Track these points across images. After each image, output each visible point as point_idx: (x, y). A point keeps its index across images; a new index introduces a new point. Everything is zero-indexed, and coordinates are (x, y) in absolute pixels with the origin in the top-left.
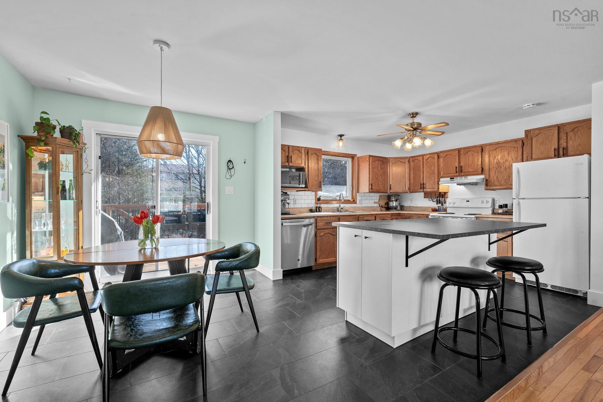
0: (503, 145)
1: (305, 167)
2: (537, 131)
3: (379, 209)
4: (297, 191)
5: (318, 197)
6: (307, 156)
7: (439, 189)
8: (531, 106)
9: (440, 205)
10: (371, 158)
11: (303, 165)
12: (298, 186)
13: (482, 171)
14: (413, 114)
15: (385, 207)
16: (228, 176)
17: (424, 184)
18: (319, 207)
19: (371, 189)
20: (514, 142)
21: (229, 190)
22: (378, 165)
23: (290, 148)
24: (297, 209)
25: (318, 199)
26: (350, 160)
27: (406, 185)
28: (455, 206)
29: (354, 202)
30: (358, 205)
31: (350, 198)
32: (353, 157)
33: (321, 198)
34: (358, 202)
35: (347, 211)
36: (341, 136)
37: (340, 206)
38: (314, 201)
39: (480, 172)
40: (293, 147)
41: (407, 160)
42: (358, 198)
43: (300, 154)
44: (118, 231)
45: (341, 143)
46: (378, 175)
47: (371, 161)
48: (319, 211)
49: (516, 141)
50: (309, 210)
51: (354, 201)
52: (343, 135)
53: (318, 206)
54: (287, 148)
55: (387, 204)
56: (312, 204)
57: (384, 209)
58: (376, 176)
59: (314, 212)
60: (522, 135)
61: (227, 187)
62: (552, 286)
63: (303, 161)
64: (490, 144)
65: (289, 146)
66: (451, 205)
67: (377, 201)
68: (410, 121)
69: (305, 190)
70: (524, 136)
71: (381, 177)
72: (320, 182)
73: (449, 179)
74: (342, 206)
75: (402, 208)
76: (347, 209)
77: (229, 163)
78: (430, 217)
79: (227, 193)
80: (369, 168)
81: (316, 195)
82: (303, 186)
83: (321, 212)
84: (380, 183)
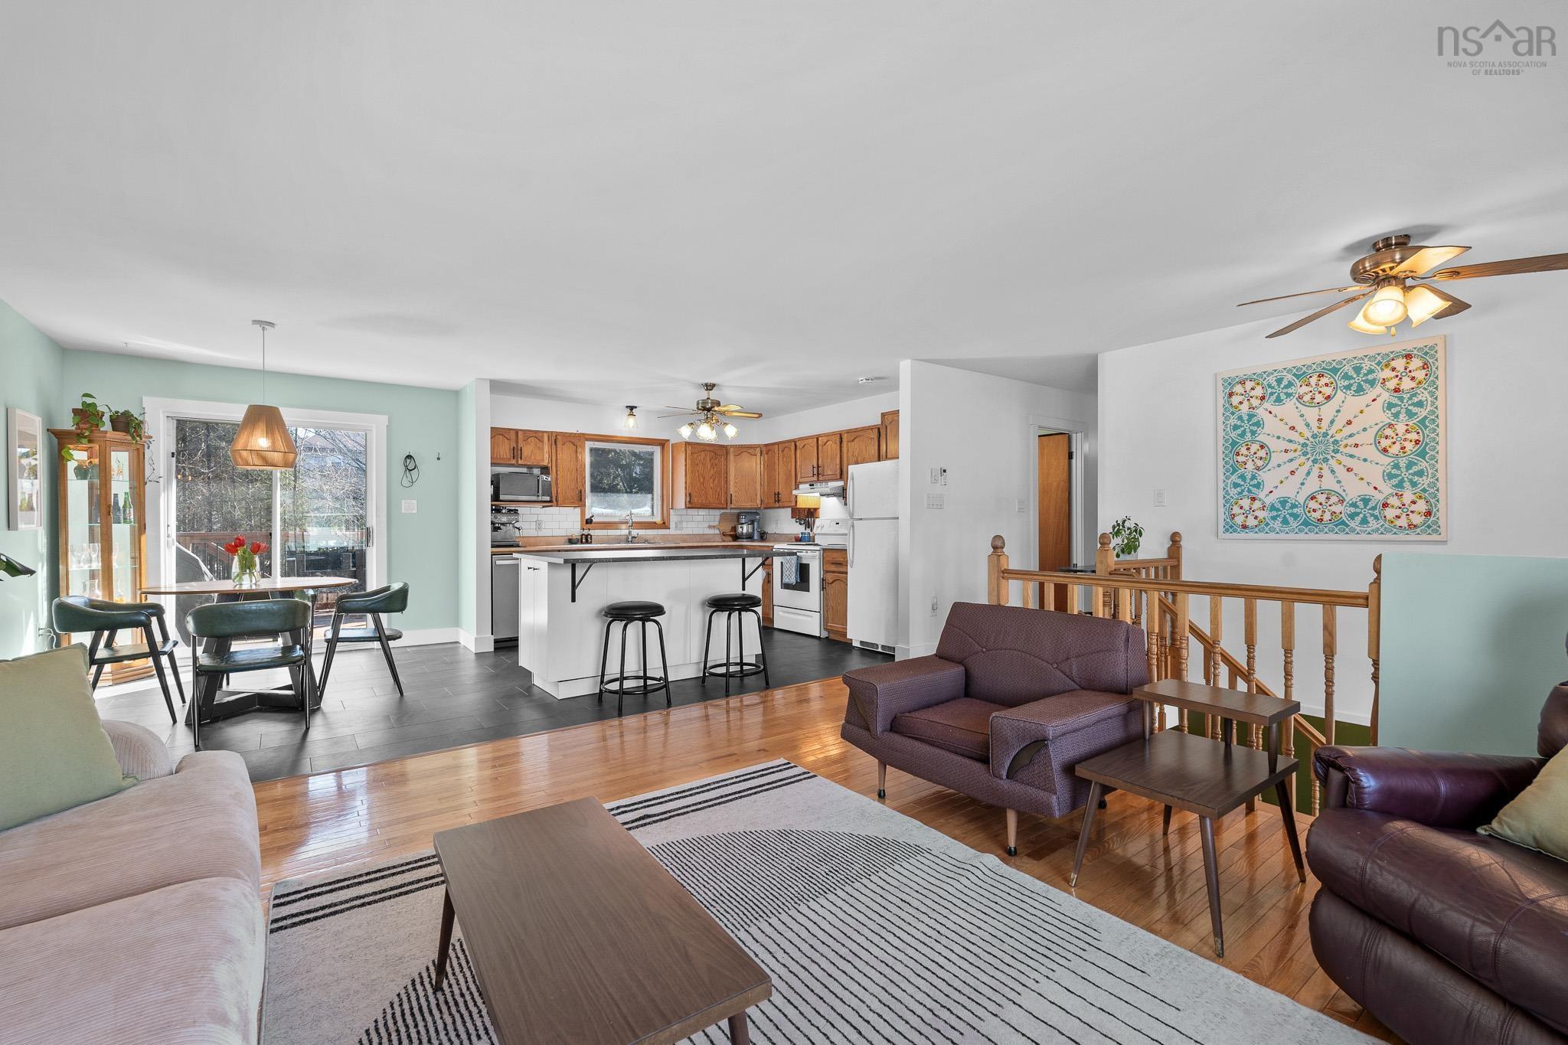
0: (860, 433)
1: (550, 465)
2: (890, 417)
3: (718, 538)
4: (544, 507)
5: (588, 516)
6: (554, 446)
7: (796, 502)
8: (865, 381)
9: (808, 530)
10: (689, 448)
11: (545, 463)
12: (534, 498)
13: (841, 474)
14: (706, 385)
15: (731, 535)
16: (406, 482)
17: (779, 494)
18: (587, 536)
19: (690, 502)
20: (870, 431)
21: (408, 506)
22: (704, 459)
23: (520, 433)
24: (543, 539)
25: (587, 520)
26: (657, 450)
27: (756, 495)
28: (823, 532)
29: (665, 525)
30: (672, 531)
31: (658, 519)
32: (662, 443)
33: (594, 520)
34: (672, 525)
35: (646, 541)
36: (632, 408)
37: (630, 533)
38: (578, 525)
39: (839, 477)
40: (525, 431)
41: (758, 450)
42: (673, 519)
43: (541, 443)
44: (206, 576)
45: (631, 421)
46: (704, 478)
47: (689, 452)
48: (587, 542)
49: (871, 428)
50: (567, 541)
51: (664, 523)
52: (636, 407)
53: (586, 532)
54: (513, 436)
55: (734, 529)
56: (575, 529)
57: (730, 539)
58: (702, 480)
59: (576, 543)
60: (878, 421)
61: (403, 502)
62: (883, 646)
63: (546, 456)
64: (848, 432)
65: (517, 432)
66: (819, 531)
67: (716, 523)
68: (703, 394)
69: (552, 506)
70: (880, 423)
71: (711, 480)
72: (581, 492)
73: (807, 486)
74: (635, 532)
75: (763, 536)
76: (648, 538)
77: (408, 461)
78: (774, 550)
79: (403, 511)
80: (686, 465)
81: (583, 513)
82: (548, 499)
83: (591, 543)
84: (711, 491)
